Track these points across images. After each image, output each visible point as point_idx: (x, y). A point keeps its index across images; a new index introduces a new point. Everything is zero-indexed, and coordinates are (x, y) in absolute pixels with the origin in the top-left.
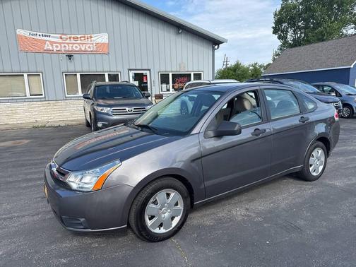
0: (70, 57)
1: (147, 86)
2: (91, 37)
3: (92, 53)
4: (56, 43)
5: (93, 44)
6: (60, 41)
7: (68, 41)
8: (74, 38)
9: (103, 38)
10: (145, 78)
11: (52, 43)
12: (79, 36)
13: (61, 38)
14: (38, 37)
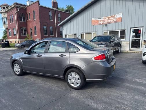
0: (106, 25)
1: (140, 36)
2: (115, 16)
3: (115, 22)
4: (102, 21)
5: (115, 19)
6: (104, 20)
7: (106, 19)
8: (108, 18)
9: (120, 15)
10: (139, 31)
11: (101, 21)
12: (110, 16)
13: (104, 18)
14: (97, 20)
